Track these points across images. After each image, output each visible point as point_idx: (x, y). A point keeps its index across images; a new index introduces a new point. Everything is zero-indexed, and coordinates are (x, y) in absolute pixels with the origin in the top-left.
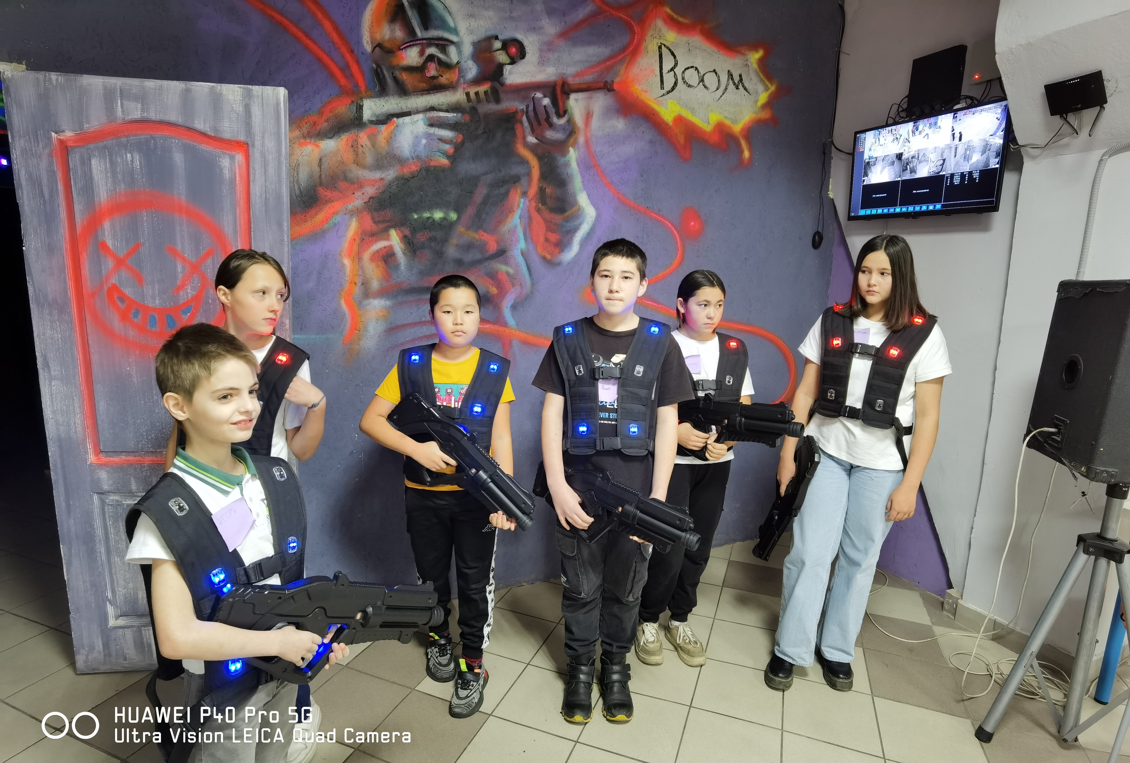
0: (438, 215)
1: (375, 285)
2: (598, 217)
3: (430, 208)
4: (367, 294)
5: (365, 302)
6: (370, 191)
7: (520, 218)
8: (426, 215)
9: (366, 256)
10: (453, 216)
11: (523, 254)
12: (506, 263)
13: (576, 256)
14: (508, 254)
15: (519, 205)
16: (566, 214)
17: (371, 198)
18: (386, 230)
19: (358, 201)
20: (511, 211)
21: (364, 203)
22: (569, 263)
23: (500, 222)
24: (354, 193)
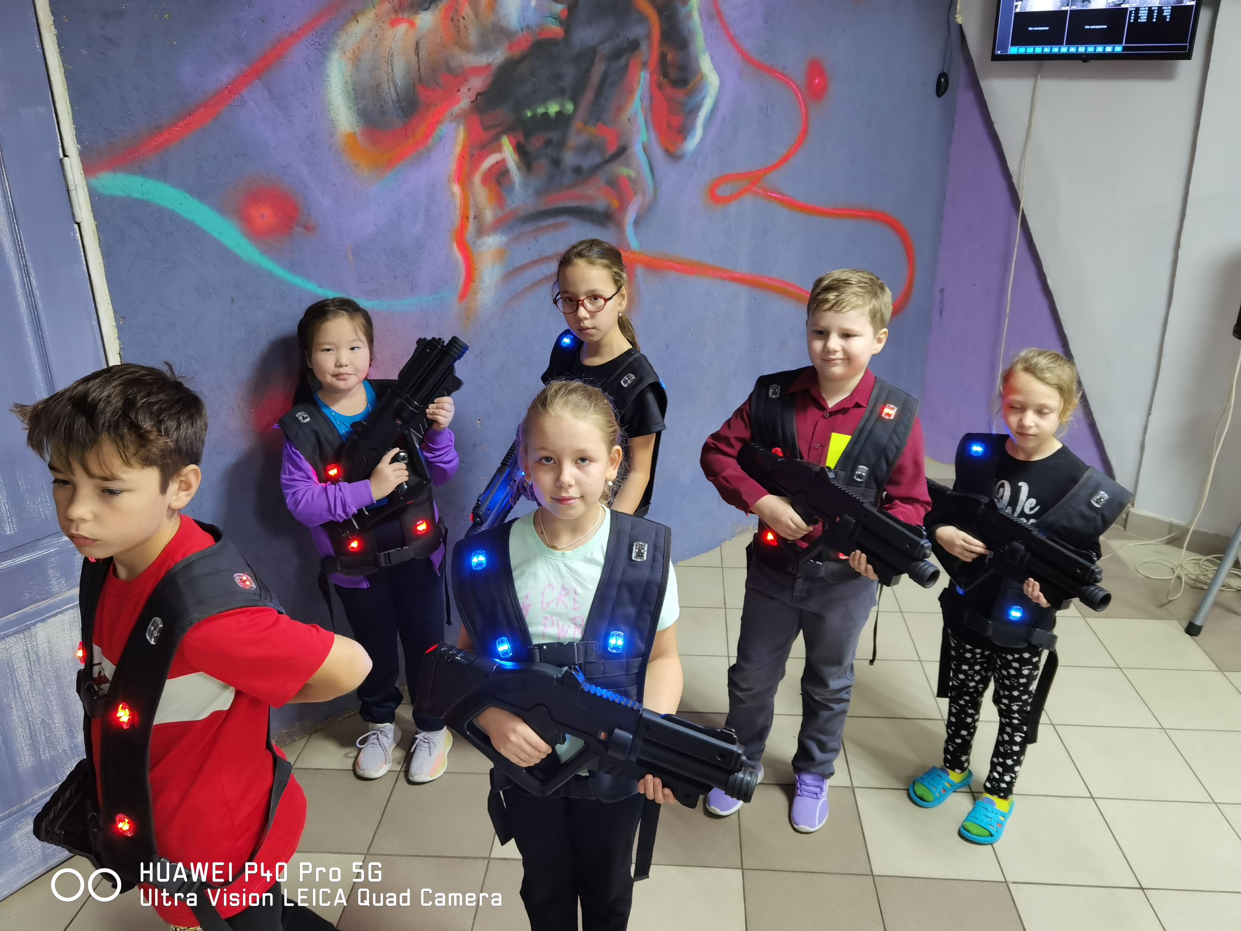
0: (553, 109)
1: (489, 216)
2: (722, 85)
3: (544, 101)
4: (481, 232)
5: (480, 242)
6: (477, 83)
7: (641, 100)
8: (541, 110)
9: (477, 179)
10: (569, 107)
11: (645, 149)
12: (628, 165)
13: (699, 143)
14: (628, 152)
15: (639, 82)
16: (689, 87)
17: (478, 94)
18: (497, 138)
19: (464, 102)
20: (631, 92)
21: (471, 102)
22: (692, 155)
23: (620, 109)
24: (459, 90)
